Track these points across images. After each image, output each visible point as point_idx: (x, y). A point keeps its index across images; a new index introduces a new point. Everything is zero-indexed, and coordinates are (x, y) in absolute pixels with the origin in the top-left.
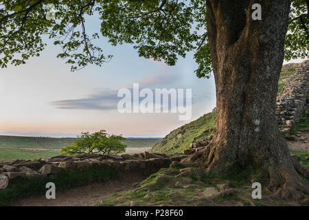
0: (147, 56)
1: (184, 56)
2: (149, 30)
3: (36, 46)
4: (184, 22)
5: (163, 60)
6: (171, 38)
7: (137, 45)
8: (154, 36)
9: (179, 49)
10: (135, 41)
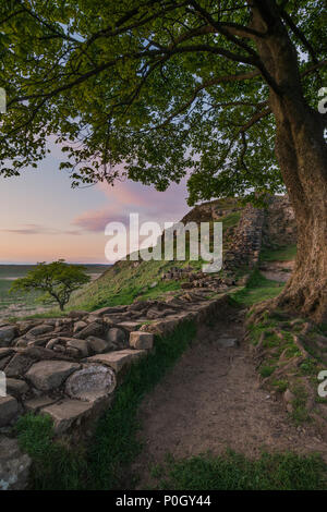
0: (136, 179)
1: (178, 182)
2: (140, 149)
3: (35, 152)
4: (179, 145)
5: (153, 185)
6: (162, 161)
7: (128, 165)
8: (145, 156)
9: (172, 174)
10: (124, 160)
